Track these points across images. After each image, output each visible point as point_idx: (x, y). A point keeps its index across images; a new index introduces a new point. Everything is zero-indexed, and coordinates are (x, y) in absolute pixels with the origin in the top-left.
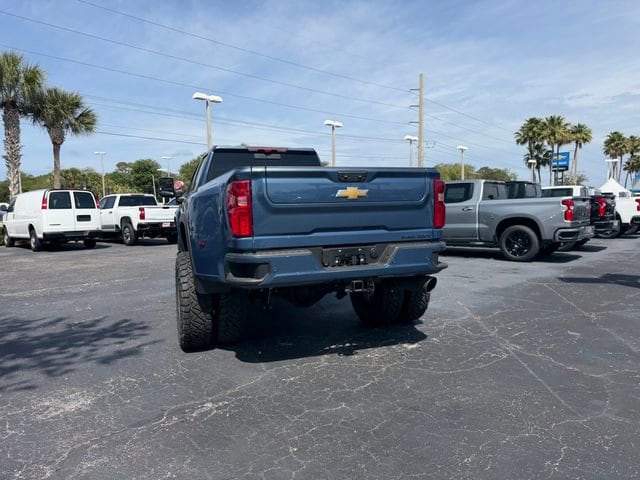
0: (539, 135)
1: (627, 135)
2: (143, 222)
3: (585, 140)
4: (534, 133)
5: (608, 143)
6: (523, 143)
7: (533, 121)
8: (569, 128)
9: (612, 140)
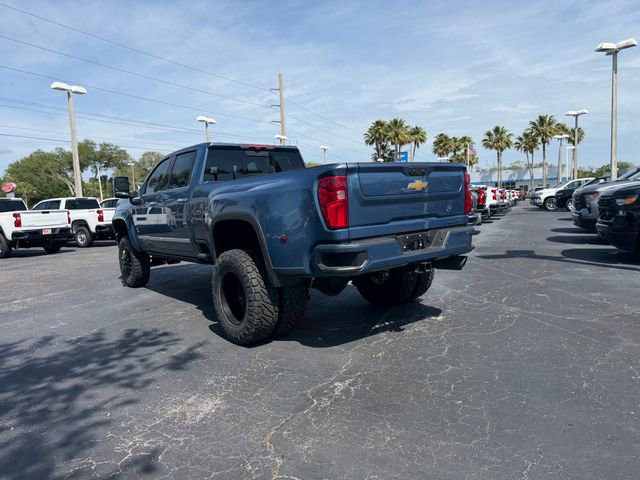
0: (385, 136)
1: (450, 137)
2: (19, 229)
3: (422, 141)
4: (380, 134)
5: (436, 144)
6: (371, 143)
7: (378, 123)
8: (409, 130)
9: (441, 141)
